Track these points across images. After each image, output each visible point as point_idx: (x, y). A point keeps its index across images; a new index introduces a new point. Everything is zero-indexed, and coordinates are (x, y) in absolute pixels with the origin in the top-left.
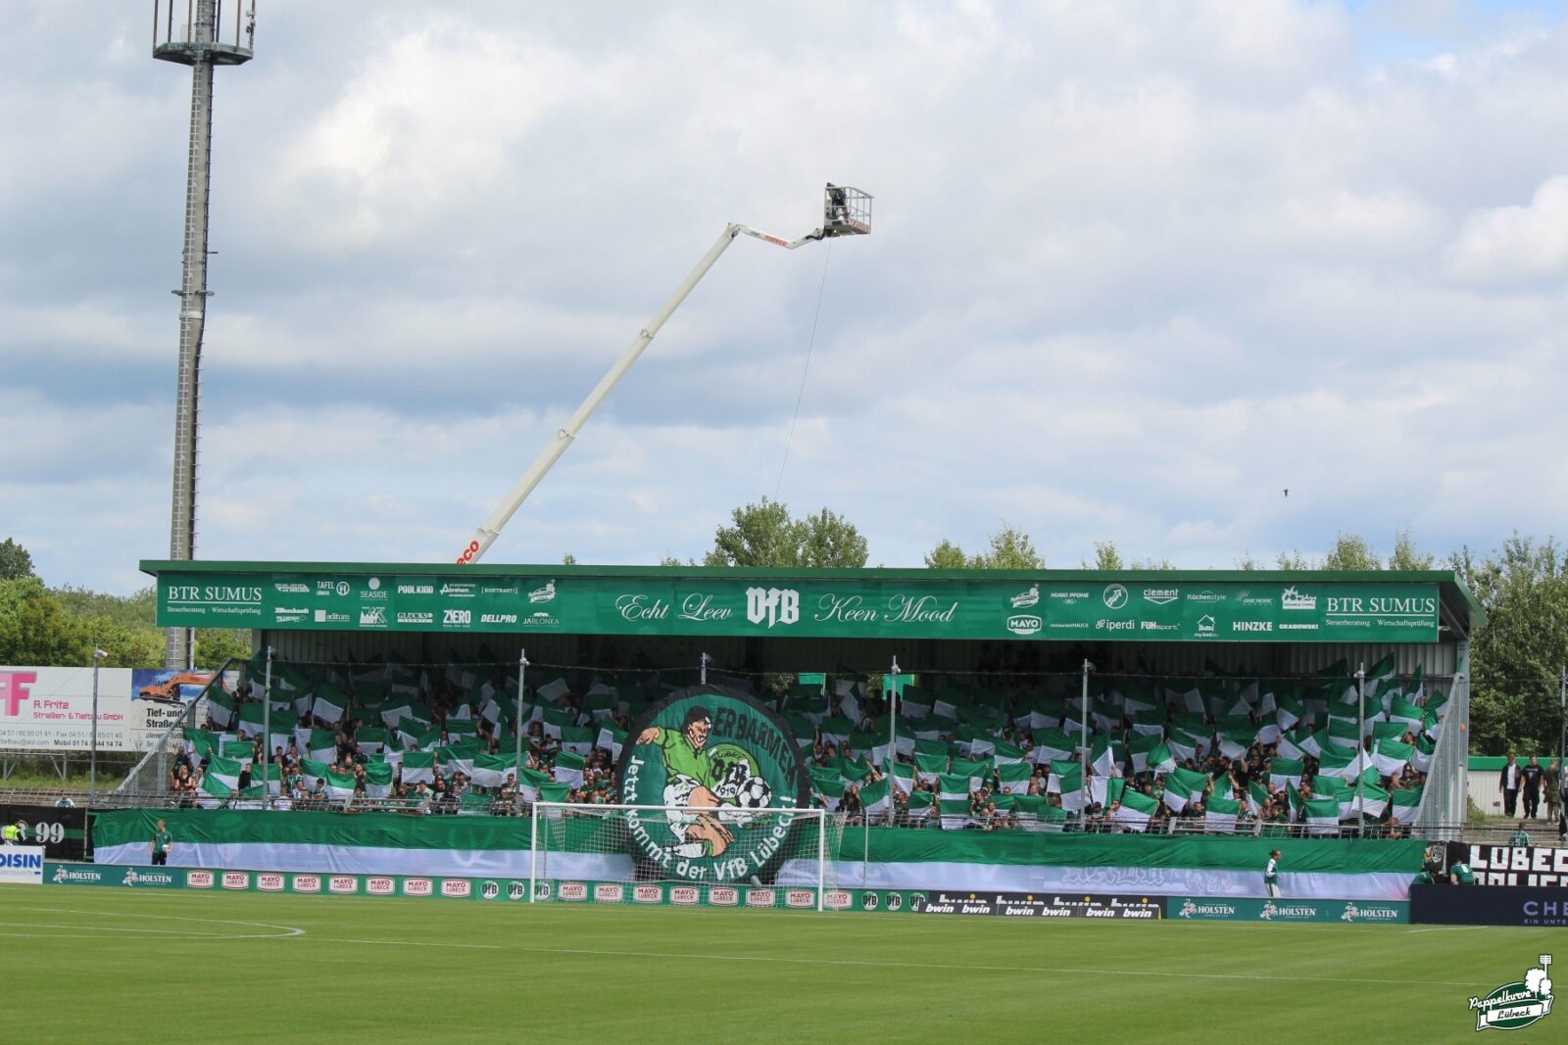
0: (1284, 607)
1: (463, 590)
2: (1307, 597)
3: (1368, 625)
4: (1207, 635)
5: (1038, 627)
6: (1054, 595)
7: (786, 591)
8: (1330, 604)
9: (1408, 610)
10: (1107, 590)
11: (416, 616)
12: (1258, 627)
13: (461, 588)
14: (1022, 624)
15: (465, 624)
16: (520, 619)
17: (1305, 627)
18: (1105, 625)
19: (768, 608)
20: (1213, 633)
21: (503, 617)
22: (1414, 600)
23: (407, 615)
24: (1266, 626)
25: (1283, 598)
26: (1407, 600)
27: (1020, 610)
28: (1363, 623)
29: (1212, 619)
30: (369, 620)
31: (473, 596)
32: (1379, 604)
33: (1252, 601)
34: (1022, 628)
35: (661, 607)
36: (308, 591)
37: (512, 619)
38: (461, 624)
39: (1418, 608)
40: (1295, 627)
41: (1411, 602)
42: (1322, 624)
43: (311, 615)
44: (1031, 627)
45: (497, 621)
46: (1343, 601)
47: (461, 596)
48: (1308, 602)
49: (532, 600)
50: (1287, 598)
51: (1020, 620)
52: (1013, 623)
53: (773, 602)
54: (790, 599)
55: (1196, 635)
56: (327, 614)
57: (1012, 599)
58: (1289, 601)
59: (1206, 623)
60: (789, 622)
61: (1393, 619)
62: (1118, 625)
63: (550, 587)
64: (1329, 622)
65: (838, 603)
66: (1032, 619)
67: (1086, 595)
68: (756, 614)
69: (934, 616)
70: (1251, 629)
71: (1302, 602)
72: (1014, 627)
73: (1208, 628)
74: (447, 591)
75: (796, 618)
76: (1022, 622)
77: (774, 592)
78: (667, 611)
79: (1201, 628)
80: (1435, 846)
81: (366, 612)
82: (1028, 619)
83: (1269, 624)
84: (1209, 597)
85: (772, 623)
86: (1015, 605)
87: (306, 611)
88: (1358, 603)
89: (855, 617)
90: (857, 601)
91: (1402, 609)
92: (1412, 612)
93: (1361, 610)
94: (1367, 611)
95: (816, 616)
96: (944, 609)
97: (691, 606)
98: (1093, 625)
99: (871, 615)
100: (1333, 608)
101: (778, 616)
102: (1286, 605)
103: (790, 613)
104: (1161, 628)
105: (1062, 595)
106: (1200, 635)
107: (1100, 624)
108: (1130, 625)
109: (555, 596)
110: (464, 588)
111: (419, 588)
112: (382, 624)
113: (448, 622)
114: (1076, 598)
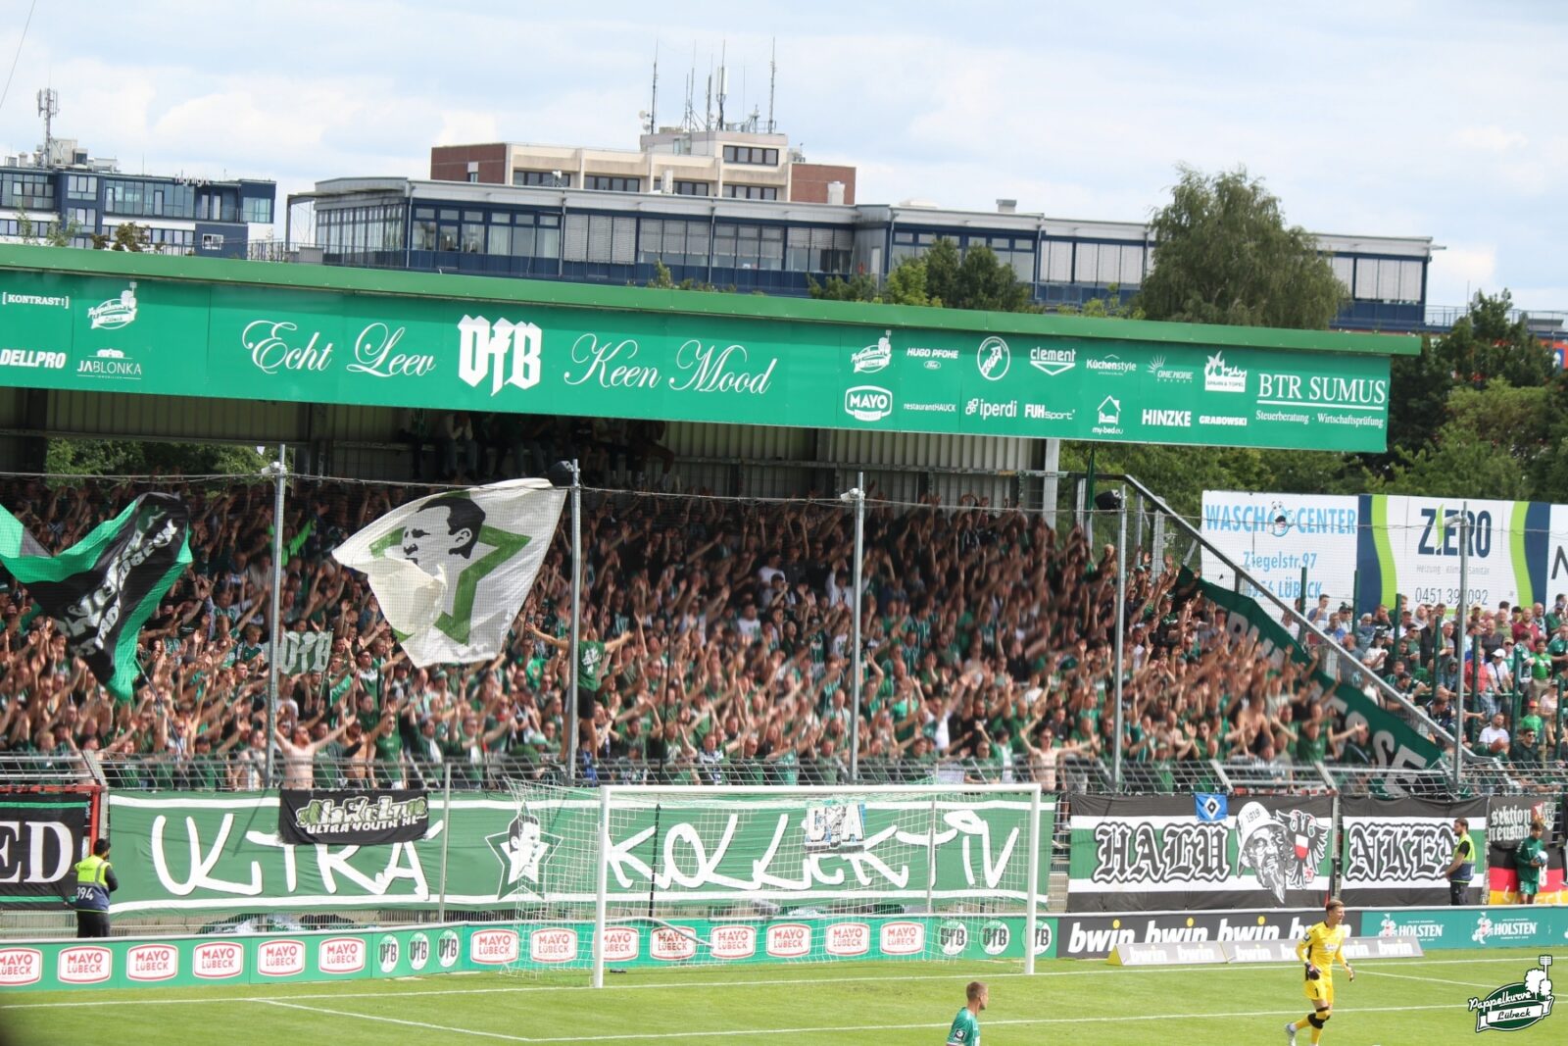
0: (1208, 388)
2: (1234, 371)
3: (1306, 422)
4: (1109, 431)
5: (886, 409)
6: (911, 352)
7: (522, 323)
8: (1262, 385)
9: (1353, 400)
10: (982, 347)
12: (1174, 419)
14: (866, 402)
16: (72, 363)
17: (1231, 421)
18: (978, 408)
19: (491, 357)
20: (1117, 427)
21: (41, 356)
22: (1362, 382)
24: (1183, 418)
25: (1207, 369)
26: (1354, 382)
27: (865, 378)
28: (1294, 418)
29: (1116, 403)
32: (1321, 387)
33: (1167, 374)
34: (865, 409)
35: (319, 348)
37: (56, 360)
39: (1366, 396)
40: (1219, 420)
41: (1358, 384)
42: (1251, 417)
44: (877, 408)
45: (30, 364)
46: (1278, 379)
48: (1236, 380)
49: (96, 324)
50: (1211, 371)
51: (862, 394)
52: (854, 400)
53: (500, 347)
54: (528, 341)
55: (1096, 430)
57: (853, 358)
58: (1213, 377)
59: (1109, 410)
60: (524, 384)
61: (1335, 412)
62: (995, 410)
63: (128, 299)
64: (1261, 416)
65: (602, 351)
66: (880, 394)
67: (954, 355)
68: (473, 368)
69: (741, 384)
70: (1165, 423)
71: (1228, 379)
72: (855, 407)
73: (1112, 419)
75: (535, 377)
76: (866, 398)
77: (503, 327)
78: (329, 354)
79: (1103, 418)
80: (1546, 803)
82: (874, 393)
83: (1188, 415)
84: (1114, 365)
85: (497, 385)
86: (857, 369)
88: (1295, 383)
89: (626, 379)
90: (629, 348)
91: (1347, 396)
92: (1359, 403)
93: (1299, 396)
94: (1306, 399)
95: (567, 375)
96: (757, 369)
97: (368, 346)
98: (961, 407)
99: (649, 377)
100: (1266, 390)
101: (508, 372)
102: (1210, 383)
103: (526, 367)
104: (1050, 416)
105: (923, 353)
106: (1099, 431)
107: (971, 407)
108: (1010, 409)
109: (136, 316)
114: (941, 358)
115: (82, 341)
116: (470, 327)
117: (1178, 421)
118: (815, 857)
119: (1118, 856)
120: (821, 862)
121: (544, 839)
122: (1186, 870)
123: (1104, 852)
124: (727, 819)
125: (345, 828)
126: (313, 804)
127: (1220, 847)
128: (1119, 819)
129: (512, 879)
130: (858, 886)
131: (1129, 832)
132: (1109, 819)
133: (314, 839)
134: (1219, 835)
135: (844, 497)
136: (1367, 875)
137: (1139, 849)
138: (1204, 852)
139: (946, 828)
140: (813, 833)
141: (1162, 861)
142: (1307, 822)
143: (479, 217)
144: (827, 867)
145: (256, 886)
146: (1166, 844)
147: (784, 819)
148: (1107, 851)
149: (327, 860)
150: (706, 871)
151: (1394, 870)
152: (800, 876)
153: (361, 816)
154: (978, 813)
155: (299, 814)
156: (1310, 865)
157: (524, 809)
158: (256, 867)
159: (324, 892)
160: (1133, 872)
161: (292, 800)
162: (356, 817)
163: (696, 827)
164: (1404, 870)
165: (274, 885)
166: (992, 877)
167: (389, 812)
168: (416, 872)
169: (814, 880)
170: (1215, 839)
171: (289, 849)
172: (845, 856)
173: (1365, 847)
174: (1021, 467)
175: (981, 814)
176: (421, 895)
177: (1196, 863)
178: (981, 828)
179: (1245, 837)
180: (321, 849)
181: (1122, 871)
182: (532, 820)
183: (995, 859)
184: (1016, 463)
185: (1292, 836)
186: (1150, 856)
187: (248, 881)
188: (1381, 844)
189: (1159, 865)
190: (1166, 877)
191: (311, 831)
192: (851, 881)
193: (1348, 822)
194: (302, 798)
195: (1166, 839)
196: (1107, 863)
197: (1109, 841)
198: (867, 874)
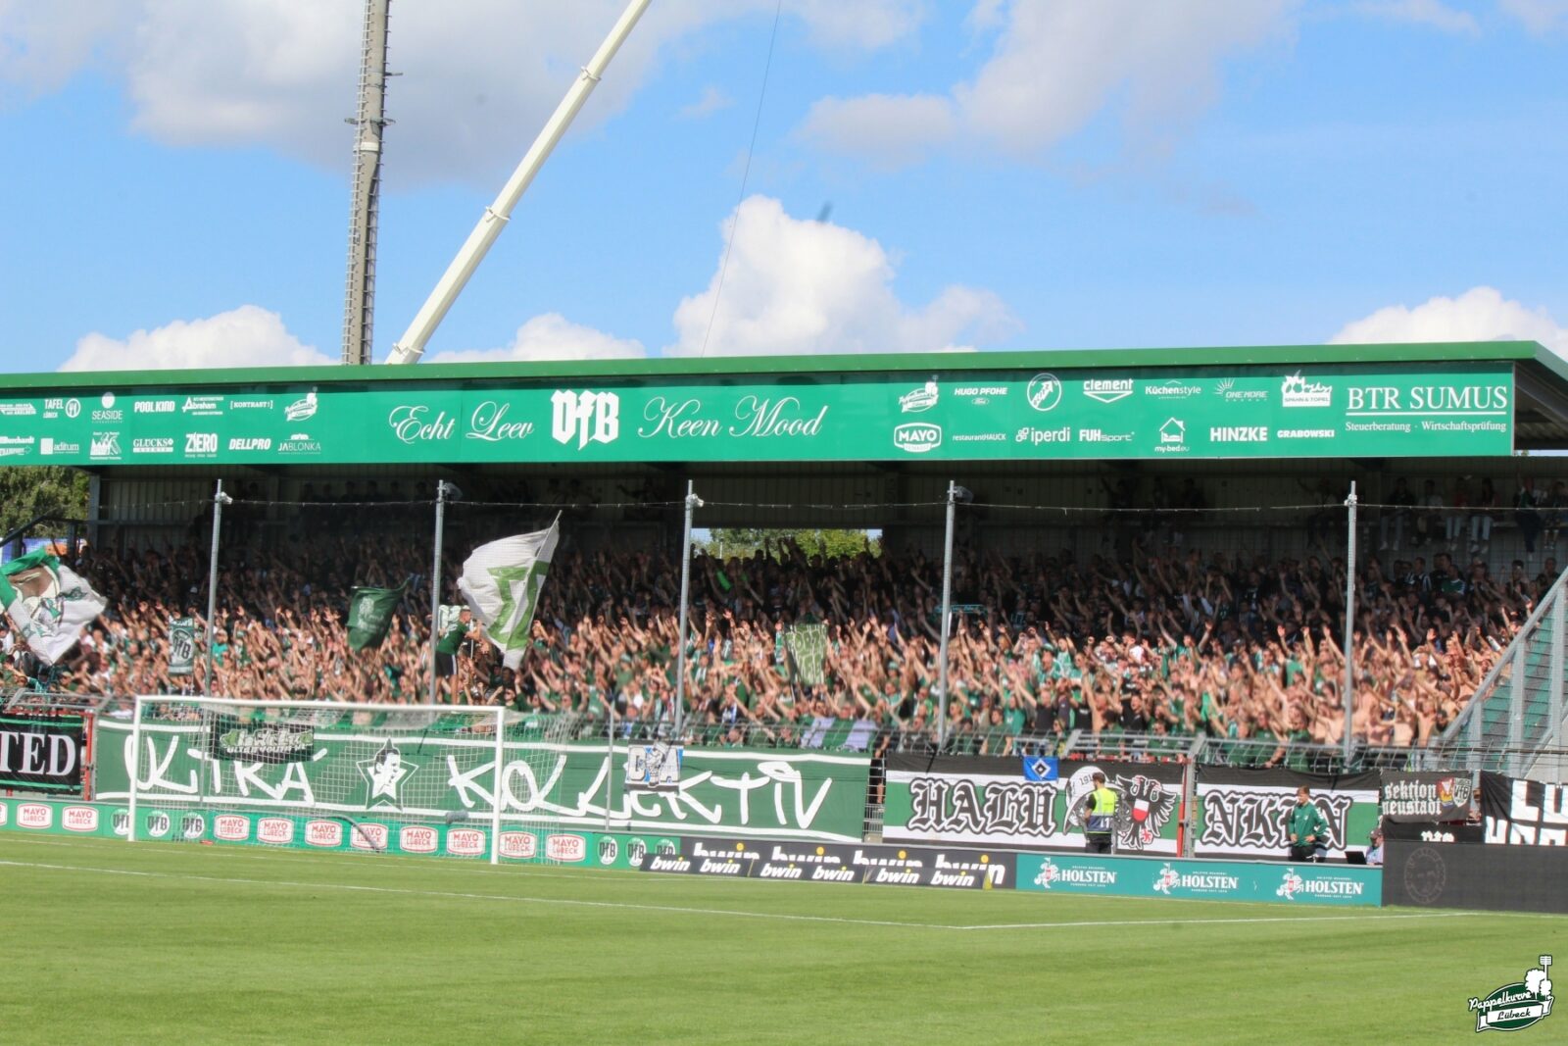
0: (1285, 404)
1: (209, 406)
2: (1318, 388)
3: (1408, 430)
4: (1173, 449)
5: (936, 441)
6: (958, 391)
7: (602, 393)
8: (1351, 398)
9: (1467, 406)
10: (1032, 383)
11: (155, 443)
12: (1247, 435)
13: (207, 402)
14: (915, 435)
15: (210, 452)
16: (275, 444)
17: (1314, 434)
18: (1029, 436)
19: (578, 421)
20: (1182, 445)
21: (255, 442)
22: (1476, 389)
23: (144, 442)
24: (1258, 434)
25: (1284, 389)
26: (1467, 390)
27: (911, 416)
28: (1400, 427)
29: (1180, 424)
30: (102, 451)
31: (221, 413)
32: (1424, 397)
33: (1238, 395)
34: (915, 442)
35: (445, 422)
36: (34, 412)
37: (264, 444)
38: (206, 453)
39: (1482, 401)
40: (1300, 434)
41: (1472, 393)
42: (1339, 428)
43: (37, 445)
44: (926, 441)
45: (248, 448)
46: (1370, 392)
47: (206, 413)
48: (1318, 395)
49: (289, 418)
50: (1288, 390)
51: (911, 430)
52: (902, 436)
53: (585, 413)
54: (607, 407)
55: (1157, 448)
56: (54, 444)
57: (902, 399)
58: (1293, 393)
59: (1173, 430)
60: (605, 439)
61: (1445, 420)
62: (1047, 436)
63: (311, 397)
64: (1351, 427)
65: (669, 411)
66: (929, 429)
67: (1003, 391)
68: (564, 429)
69: (795, 429)
70: (1236, 439)
72: (904, 441)
73: (1175, 438)
74: (191, 407)
75: (614, 434)
76: (915, 433)
77: (587, 395)
78: (453, 427)
79: (1165, 438)
80: (1458, 780)
81: (98, 440)
82: (923, 429)
83: (1263, 430)
84: (1176, 390)
85: (583, 442)
86: (905, 409)
87: (31, 440)
88: (1391, 393)
89: (691, 430)
90: (693, 406)
91: (1458, 404)
92: (1473, 408)
93: (1397, 406)
94: (1406, 408)
95: (641, 430)
97: (482, 419)
98: (1011, 436)
99: (712, 428)
100: (1356, 403)
101: (592, 431)
102: (1288, 400)
103: (607, 427)
104: (1107, 438)
105: (970, 391)
106: (1163, 449)
107: (1022, 435)
108: (1064, 435)
109: (317, 410)
110: (211, 402)
111: (158, 404)
112: (115, 455)
113: (191, 450)
114: (989, 396)
115: (280, 430)
116: (561, 399)
117: (1252, 435)
118: (634, 794)
119: (934, 808)
120: (641, 798)
121: (402, 766)
122: (1010, 824)
123: (919, 804)
124: (558, 758)
125: (254, 750)
126: (233, 732)
127: (1046, 805)
128: (936, 776)
129: (375, 794)
130: (675, 820)
131: (946, 787)
132: (924, 775)
133: (233, 757)
134: (1047, 794)
136: (1224, 840)
137: (958, 804)
138: (1029, 809)
139: (761, 775)
140: (633, 774)
141: (982, 815)
142: (1151, 787)
144: (646, 802)
145: (194, 787)
146: (988, 800)
147: (608, 761)
148: (922, 803)
149: (244, 773)
150: (538, 799)
151: (1258, 837)
152: (621, 808)
153: (266, 742)
154: (792, 764)
155: (224, 740)
156: (1148, 827)
157: (389, 743)
158: (194, 774)
159: (239, 795)
160: (951, 823)
161: (219, 728)
162: (262, 743)
163: (531, 764)
164: (1270, 838)
165: (206, 788)
166: (805, 818)
167: (288, 742)
168: (304, 784)
169: (634, 812)
170: (1042, 799)
171: (216, 763)
172: (662, 794)
173: (1224, 814)
175: (794, 765)
176: (309, 800)
177: (1021, 819)
178: (795, 777)
179: (1075, 800)
180: (238, 764)
181: (938, 821)
182: (395, 752)
183: (806, 807)
185: (1131, 799)
186: (970, 809)
187: (187, 782)
188: (1241, 811)
189: (979, 818)
190: (988, 830)
191: (230, 750)
192: (667, 815)
193: (1203, 789)
195: (987, 795)
196: (923, 812)
197: (925, 795)
198: (683, 811)
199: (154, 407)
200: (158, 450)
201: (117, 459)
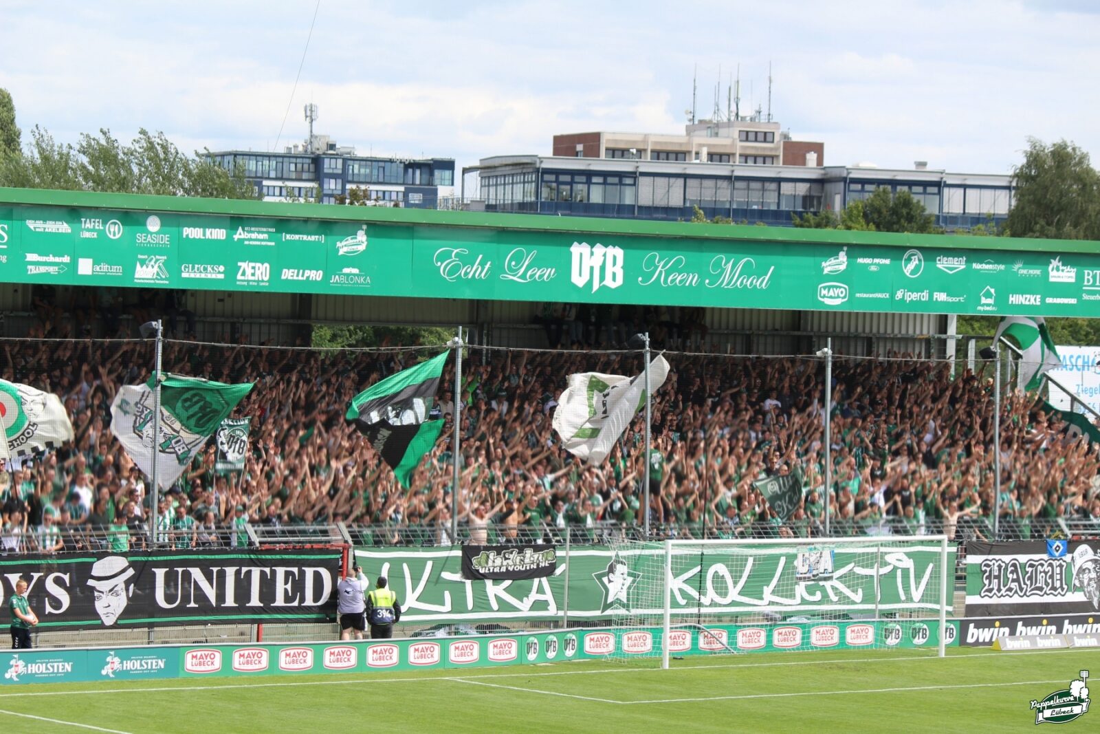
0: (1051, 280)
1: (261, 236)
2: (1069, 269)
4: (988, 308)
5: (844, 297)
6: (860, 260)
7: (611, 247)
8: (1086, 277)
10: (906, 256)
11: (205, 269)
12: (1029, 300)
13: (259, 232)
14: (831, 293)
15: (263, 281)
16: (326, 277)
17: (1066, 301)
18: (903, 296)
19: (592, 268)
20: (993, 306)
21: (307, 273)
23: (193, 268)
24: (1035, 300)
25: (1050, 268)
27: (831, 277)
29: (992, 291)
30: (146, 273)
31: (273, 244)
33: (1025, 271)
34: (831, 297)
35: (482, 264)
36: (70, 231)
37: (317, 275)
38: (259, 281)
40: (1059, 300)
42: (1079, 298)
43: (74, 265)
44: (838, 297)
45: (300, 278)
47: (258, 243)
48: (1069, 274)
49: (341, 252)
50: (1052, 270)
51: (829, 287)
52: (824, 292)
53: (597, 262)
54: (615, 258)
55: (979, 308)
56: (94, 264)
57: (823, 265)
58: (1054, 273)
59: (988, 295)
60: (613, 285)
62: (914, 296)
63: (361, 236)
64: (1085, 297)
65: (662, 263)
66: (840, 287)
67: (887, 261)
68: (580, 275)
69: (752, 282)
70: (1023, 303)
71: (1064, 273)
72: (824, 296)
73: (990, 301)
74: (242, 236)
75: (620, 281)
76: (831, 290)
77: (599, 249)
79: (984, 301)
81: (143, 263)
82: (837, 287)
83: (1038, 298)
84: (990, 267)
85: (596, 286)
86: (826, 271)
87: (66, 259)
89: (678, 281)
90: (679, 261)
95: (640, 279)
96: (761, 273)
97: (513, 263)
98: (893, 295)
99: (693, 279)
100: (1088, 281)
101: (602, 278)
102: (1052, 277)
103: (614, 274)
104: (950, 300)
105: (867, 261)
106: (982, 308)
107: (899, 295)
108: (925, 296)
109: (367, 246)
110: (263, 233)
111: (208, 231)
112: (162, 279)
113: (243, 278)
114: (878, 265)
115: (332, 263)
116: (578, 250)
117: (1032, 301)
118: (803, 584)
119: (996, 581)
120: (807, 587)
121: (629, 574)
122: (1041, 589)
123: (987, 578)
124: (746, 560)
125: (504, 569)
126: (483, 554)
127: (1061, 574)
128: (997, 557)
129: (610, 600)
130: (831, 602)
131: (1003, 565)
132: (990, 557)
133: (484, 577)
134: (1061, 566)
135: (819, 354)
137: (1010, 576)
138: (1052, 577)
139: (887, 564)
140: (801, 568)
141: (1025, 584)
143: (584, 179)
144: (810, 590)
145: (448, 607)
146: (1027, 572)
147: (783, 560)
148: (989, 577)
149: (493, 590)
150: (733, 594)
152: (793, 596)
153: (514, 561)
154: (907, 554)
155: (474, 560)
157: (617, 556)
158: (447, 595)
159: (491, 610)
160: (1007, 590)
161: (470, 552)
162: (510, 562)
163: (727, 566)
165: (459, 606)
166: (917, 594)
167: (531, 558)
168: (548, 596)
169: (802, 599)
170: (1058, 569)
171: (468, 583)
172: (821, 583)
174: (931, 332)
175: (909, 555)
176: (552, 611)
177: (1047, 584)
178: (909, 564)
179: (1077, 567)
180: (489, 583)
181: (999, 590)
182: (622, 563)
183: (918, 583)
184: (929, 330)
186: (1017, 580)
187: (443, 604)
189: (1023, 586)
190: (1028, 594)
191: (482, 571)
192: (825, 599)
194: (476, 550)
195: (1027, 569)
196: (989, 585)
197: (990, 571)
198: (836, 594)
199: (204, 235)
200: (209, 276)
201: (164, 283)
